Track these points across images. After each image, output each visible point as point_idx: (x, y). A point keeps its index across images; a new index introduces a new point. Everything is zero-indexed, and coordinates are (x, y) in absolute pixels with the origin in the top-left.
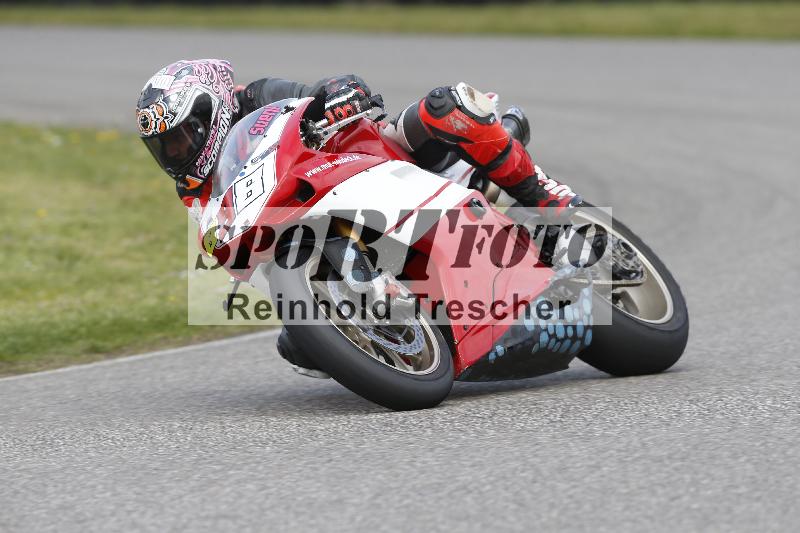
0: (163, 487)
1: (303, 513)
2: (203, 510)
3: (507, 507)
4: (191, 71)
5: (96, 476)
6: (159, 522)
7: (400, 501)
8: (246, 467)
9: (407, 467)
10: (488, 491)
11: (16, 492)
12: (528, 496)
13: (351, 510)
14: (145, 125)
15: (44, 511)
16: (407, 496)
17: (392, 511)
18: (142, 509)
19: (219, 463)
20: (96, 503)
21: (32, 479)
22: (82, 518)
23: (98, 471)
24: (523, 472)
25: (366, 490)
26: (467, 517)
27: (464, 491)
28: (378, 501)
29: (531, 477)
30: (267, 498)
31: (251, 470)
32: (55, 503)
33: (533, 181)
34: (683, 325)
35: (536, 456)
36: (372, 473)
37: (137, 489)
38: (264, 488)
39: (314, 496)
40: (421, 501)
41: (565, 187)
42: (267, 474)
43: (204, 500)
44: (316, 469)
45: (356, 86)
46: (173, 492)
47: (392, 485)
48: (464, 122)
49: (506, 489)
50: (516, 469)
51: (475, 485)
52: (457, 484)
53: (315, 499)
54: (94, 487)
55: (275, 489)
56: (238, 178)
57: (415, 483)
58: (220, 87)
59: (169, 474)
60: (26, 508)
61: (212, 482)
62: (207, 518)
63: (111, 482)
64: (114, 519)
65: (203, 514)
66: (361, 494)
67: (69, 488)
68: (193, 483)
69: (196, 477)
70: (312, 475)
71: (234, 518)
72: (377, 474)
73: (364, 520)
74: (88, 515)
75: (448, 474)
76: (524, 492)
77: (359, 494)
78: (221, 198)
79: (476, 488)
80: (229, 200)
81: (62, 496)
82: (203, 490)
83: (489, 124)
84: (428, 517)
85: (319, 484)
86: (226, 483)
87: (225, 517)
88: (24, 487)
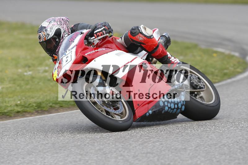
0: (130, 144)
1: (174, 152)
2: (143, 151)
3: (237, 151)
4: (55, 21)
5: (109, 140)
6: (129, 154)
7: (204, 149)
8: (156, 138)
9: (206, 138)
10: (231, 146)
11: (85, 145)
12: (244, 148)
13: (189, 151)
14: (40, 38)
15: (93, 151)
16: (206, 147)
17: (201, 152)
18: (124, 150)
19: (148, 136)
20: (110, 148)
21: (90, 141)
22: (105, 153)
23: (111, 138)
24: (242, 140)
25: (193, 145)
26: (225, 154)
27: (224, 146)
28: (197, 149)
29: (245, 142)
30: (162, 147)
31: (157, 139)
32: (97, 148)
33: (166, 57)
34: (218, 104)
35: (247, 135)
36: (195, 140)
37: (123, 144)
38: (162, 144)
39: (177, 147)
40: (210, 149)
41: (177, 59)
42: (163, 140)
43: (143, 148)
44: (178, 139)
45: (104, 26)
46: (133, 145)
47: (202, 144)
48: (142, 38)
49: (237, 145)
50: (240, 139)
51: (227, 144)
52: (222, 143)
53: (177, 148)
54: (109, 143)
55: (165, 145)
56: (64, 55)
57: (209, 143)
58: (64, 26)
59: (132, 139)
60: (88, 150)
61: (146, 142)
62: (144, 153)
63: (114, 142)
64: (115, 153)
65: (143, 152)
66: (192, 146)
67: (101, 143)
68: (140, 143)
69: (141, 140)
70: (176, 140)
71: (152, 153)
72: (197, 140)
73: (192, 154)
74: (107, 152)
75: (219, 140)
76: (243, 146)
77: (191, 146)
78: (59, 62)
79: (228, 145)
80: (61, 63)
81: (99, 146)
82: (143, 145)
83: (151, 39)
84: (213, 154)
85: (179, 143)
86: (150, 143)
87: (149, 153)
88: (88, 143)
